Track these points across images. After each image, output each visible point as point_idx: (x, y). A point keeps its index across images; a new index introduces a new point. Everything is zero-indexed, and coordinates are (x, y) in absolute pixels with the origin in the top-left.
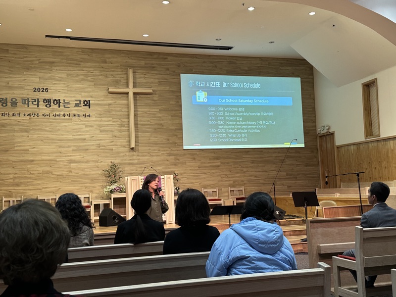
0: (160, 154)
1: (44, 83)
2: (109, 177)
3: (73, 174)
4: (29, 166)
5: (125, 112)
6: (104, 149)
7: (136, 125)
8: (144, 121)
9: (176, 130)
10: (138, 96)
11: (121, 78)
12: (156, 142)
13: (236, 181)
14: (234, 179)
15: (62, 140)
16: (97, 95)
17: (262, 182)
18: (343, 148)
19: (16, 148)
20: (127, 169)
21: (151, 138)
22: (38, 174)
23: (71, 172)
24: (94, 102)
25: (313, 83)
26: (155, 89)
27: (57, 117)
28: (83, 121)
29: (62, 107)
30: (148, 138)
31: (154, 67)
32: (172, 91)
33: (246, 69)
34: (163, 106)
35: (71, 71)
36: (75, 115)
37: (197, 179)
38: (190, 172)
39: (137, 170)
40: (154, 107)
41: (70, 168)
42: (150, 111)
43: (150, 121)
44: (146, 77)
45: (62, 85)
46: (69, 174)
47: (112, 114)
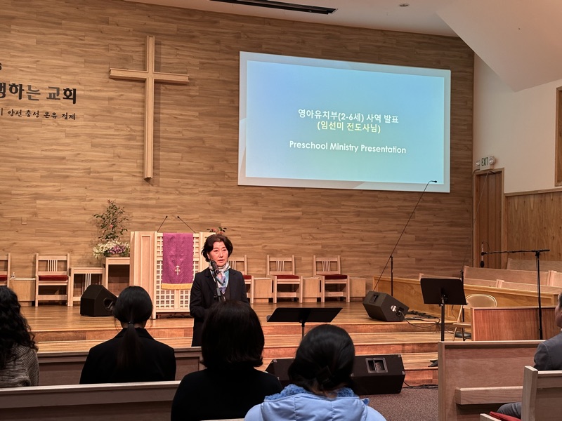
0: (196, 191)
2: (103, 227)
3: (40, 218)
5: (138, 114)
6: (97, 178)
7: (156, 137)
8: (171, 132)
9: (227, 150)
10: (162, 87)
11: (133, 52)
12: (189, 169)
13: (327, 246)
14: (324, 241)
15: (23, 158)
16: (89, 81)
17: (372, 249)
18: (516, 200)
20: (137, 214)
21: (181, 163)
23: (35, 214)
24: (83, 92)
25: (472, 80)
26: (193, 75)
27: (15, 116)
28: (62, 126)
29: (25, 99)
30: (175, 163)
31: (194, 37)
32: (224, 81)
33: (358, 49)
34: (206, 108)
35: (44, 34)
36: (47, 113)
37: (259, 239)
38: (249, 225)
39: (153, 218)
40: (189, 108)
41: (35, 207)
42: (181, 115)
43: (182, 133)
44: (178, 54)
45: (28, 59)
46: (33, 219)
47: (114, 117)
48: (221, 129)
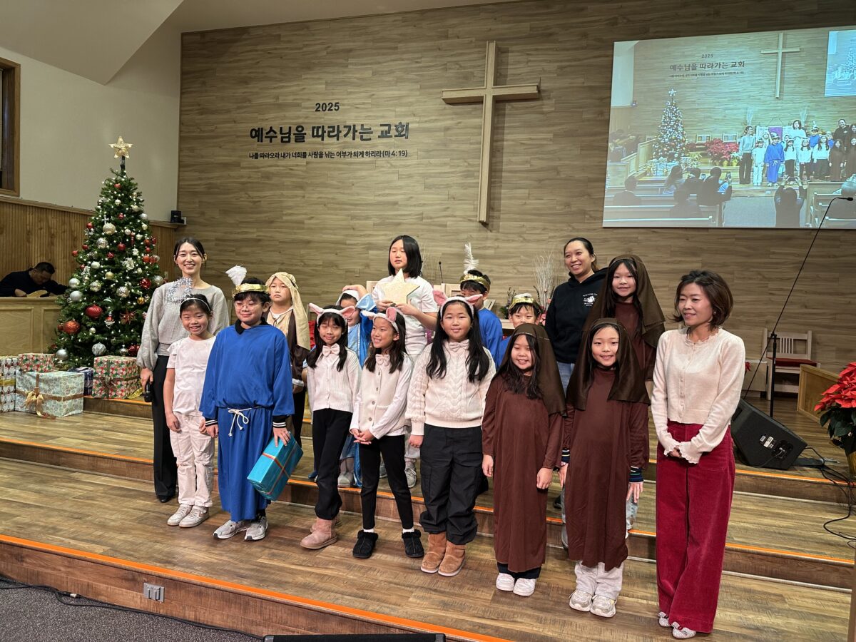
1: (333, 94)
3: (372, 270)
4: (303, 252)
5: (476, 144)
6: (430, 224)
8: (516, 163)
9: (590, 180)
10: (508, 106)
11: (474, 67)
12: (539, 209)
15: (357, 205)
16: (424, 110)
17: (824, 320)
19: (285, 218)
21: (528, 202)
22: (316, 266)
23: (367, 266)
24: (416, 125)
26: (544, 86)
28: (395, 167)
29: (358, 140)
30: (519, 202)
31: (551, 34)
32: (590, 88)
34: (564, 127)
35: (379, 63)
40: (542, 129)
41: (367, 258)
42: (531, 139)
43: (530, 163)
44: (530, 61)
45: (363, 94)
46: (365, 271)
47: (451, 150)
48: (584, 152)
